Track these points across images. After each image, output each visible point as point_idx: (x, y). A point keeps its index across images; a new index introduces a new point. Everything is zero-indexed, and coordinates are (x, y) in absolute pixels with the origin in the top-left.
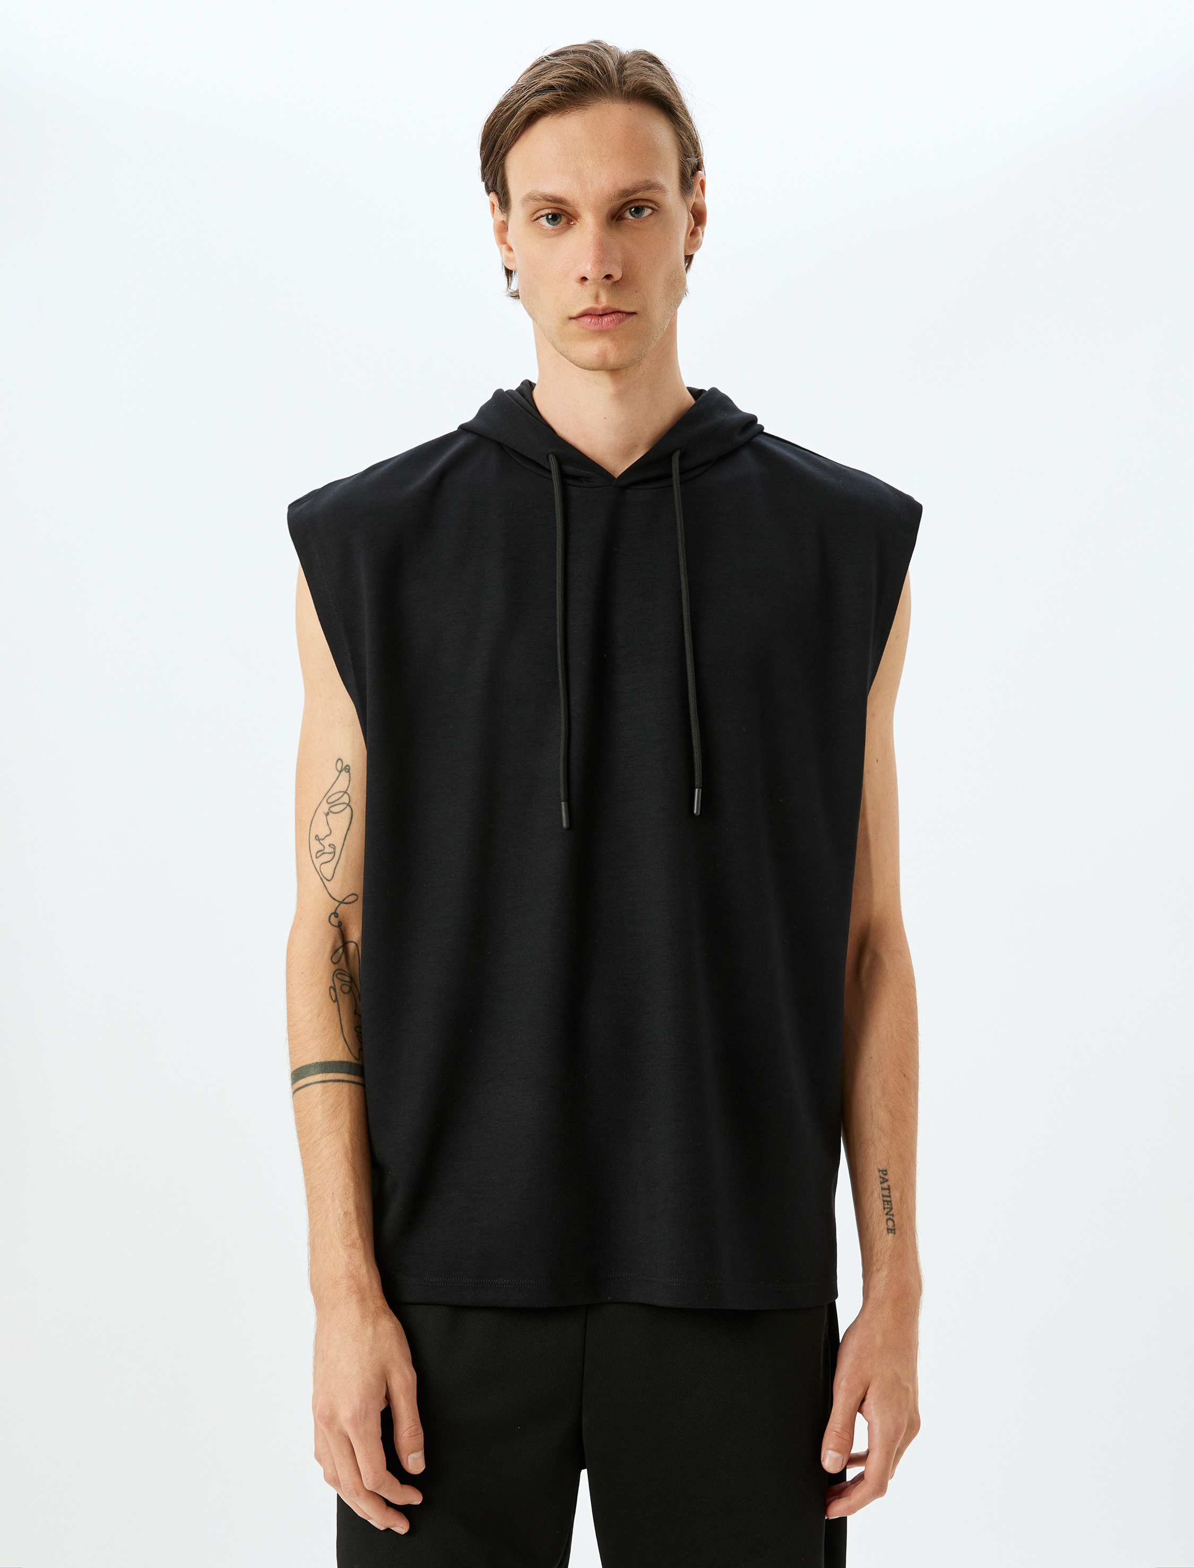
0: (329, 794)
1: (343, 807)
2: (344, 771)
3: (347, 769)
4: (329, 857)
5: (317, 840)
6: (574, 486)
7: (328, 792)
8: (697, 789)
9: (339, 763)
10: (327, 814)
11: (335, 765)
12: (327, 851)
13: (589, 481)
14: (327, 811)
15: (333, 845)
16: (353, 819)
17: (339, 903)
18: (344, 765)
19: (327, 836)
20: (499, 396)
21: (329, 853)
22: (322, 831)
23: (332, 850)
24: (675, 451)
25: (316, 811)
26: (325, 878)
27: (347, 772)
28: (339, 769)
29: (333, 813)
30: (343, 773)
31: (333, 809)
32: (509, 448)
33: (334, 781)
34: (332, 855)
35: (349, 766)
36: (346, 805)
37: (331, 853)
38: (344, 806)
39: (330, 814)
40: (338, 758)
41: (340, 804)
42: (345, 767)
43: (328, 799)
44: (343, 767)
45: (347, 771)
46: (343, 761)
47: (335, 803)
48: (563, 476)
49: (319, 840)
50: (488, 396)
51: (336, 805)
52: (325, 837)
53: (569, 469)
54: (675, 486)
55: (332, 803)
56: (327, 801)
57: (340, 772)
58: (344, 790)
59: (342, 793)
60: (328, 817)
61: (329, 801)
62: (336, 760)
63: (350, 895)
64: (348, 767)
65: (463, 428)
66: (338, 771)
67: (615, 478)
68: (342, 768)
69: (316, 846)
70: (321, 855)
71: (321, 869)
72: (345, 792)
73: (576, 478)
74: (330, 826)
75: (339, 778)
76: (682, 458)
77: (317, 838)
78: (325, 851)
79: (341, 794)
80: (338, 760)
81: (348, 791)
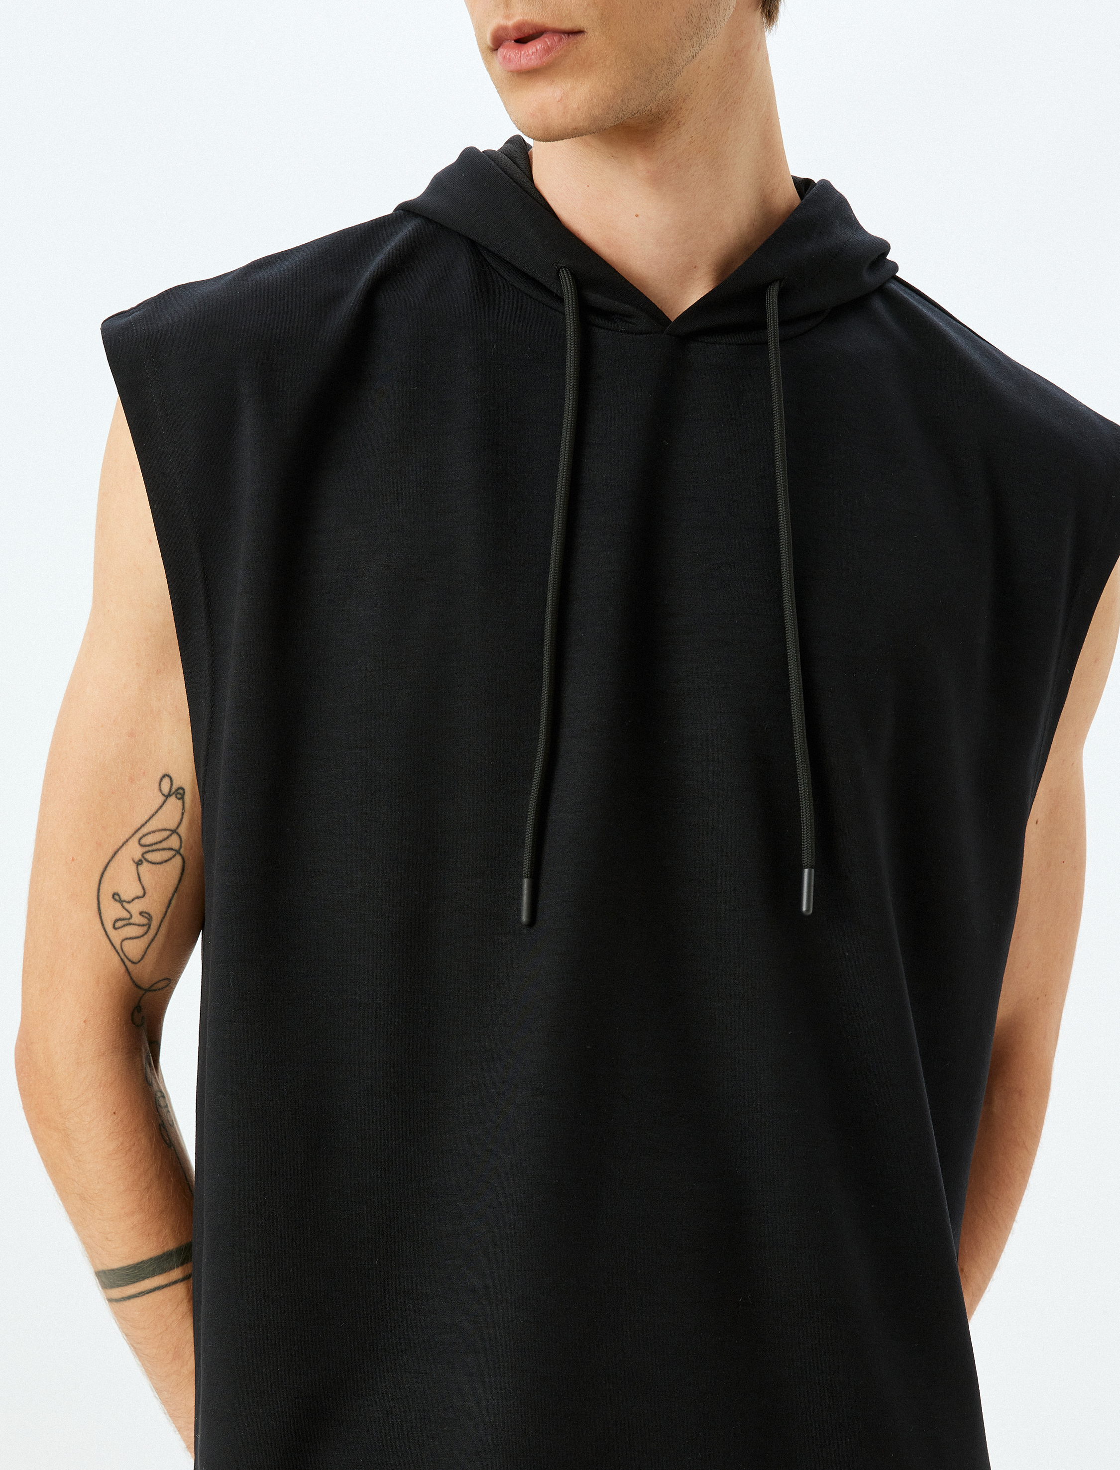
0: (145, 830)
1: (167, 855)
2: (173, 798)
3: (179, 793)
4: (138, 931)
5: (116, 900)
6: (602, 328)
7: (143, 826)
8: (806, 870)
9: (166, 781)
10: (139, 863)
11: (158, 784)
12: (137, 922)
13: (626, 321)
14: (138, 856)
15: (149, 914)
16: (184, 876)
17: (144, 992)
18: (175, 787)
19: (138, 898)
20: (470, 156)
21: (139, 925)
22: (130, 889)
23: (145, 921)
24: (770, 284)
25: (115, 853)
26: (130, 960)
27: (179, 799)
28: (166, 791)
29: (151, 862)
30: (173, 799)
31: (150, 857)
32: (488, 251)
33: (154, 810)
34: (145, 928)
35: (183, 789)
36: (173, 853)
37: (143, 925)
38: (172, 853)
39: (145, 864)
40: (164, 772)
41: (164, 849)
42: (177, 790)
43: (141, 838)
44: (173, 790)
45: (179, 796)
46: (174, 778)
47: (154, 847)
48: (585, 310)
49: (121, 901)
50: (451, 157)
51: (156, 850)
52: (133, 900)
53: (596, 298)
54: (771, 345)
55: (151, 845)
56: (139, 841)
57: (167, 796)
58: (173, 826)
59: (168, 833)
60: (140, 868)
61: (143, 841)
62: (160, 775)
63: (165, 979)
64: (181, 791)
65: (406, 210)
66: (163, 795)
67: (667, 320)
68: (170, 791)
69: (113, 911)
70: (124, 926)
71: (124, 948)
72: (174, 831)
73: (607, 314)
74: (143, 883)
75: (164, 807)
76: (782, 295)
77: (116, 897)
78: (132, 921)
79: (165, 834)
80: (164, 776)
81: (179, 831)
